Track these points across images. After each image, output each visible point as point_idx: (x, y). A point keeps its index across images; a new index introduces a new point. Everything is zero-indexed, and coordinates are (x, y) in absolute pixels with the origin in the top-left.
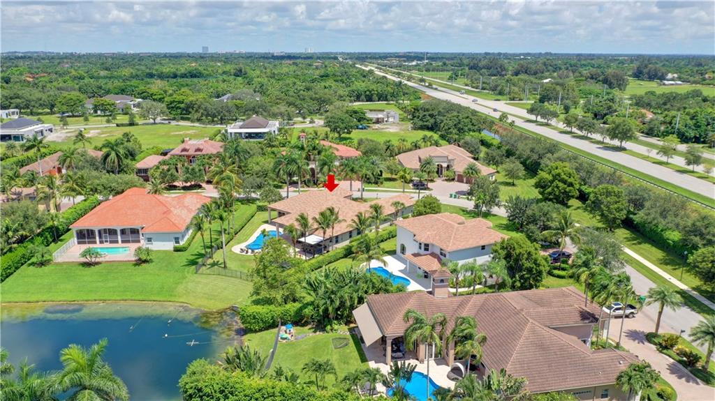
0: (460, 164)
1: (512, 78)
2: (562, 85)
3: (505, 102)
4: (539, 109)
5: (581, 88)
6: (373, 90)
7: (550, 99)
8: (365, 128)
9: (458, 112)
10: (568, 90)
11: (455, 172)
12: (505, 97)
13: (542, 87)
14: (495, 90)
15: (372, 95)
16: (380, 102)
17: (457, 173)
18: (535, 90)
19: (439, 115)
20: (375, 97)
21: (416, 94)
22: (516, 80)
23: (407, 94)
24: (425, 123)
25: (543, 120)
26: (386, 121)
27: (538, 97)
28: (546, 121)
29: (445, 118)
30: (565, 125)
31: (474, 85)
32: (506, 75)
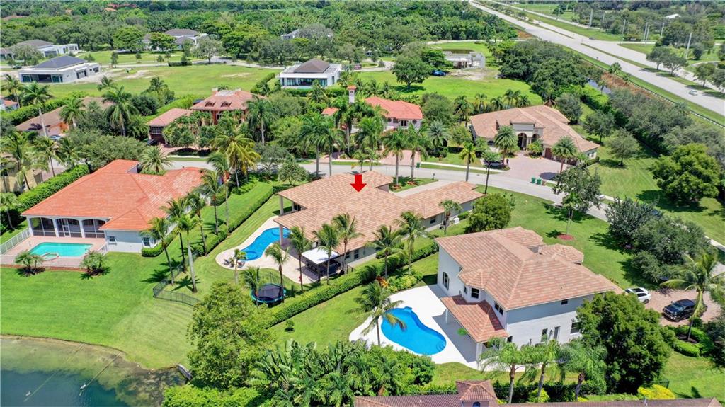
0: (551, 135)
1: (630, 12)
2: (693, 22)
3: (619, 43)
4: (662, 55)
5: (717, 26)
6: (461, 26)
7: (675, 40)
8: (442, 75)
9: (558, 59)
10: (700, 29)
11: (542, 145)
12: (619, 36)
13: (667, 24)
14: (608, 27)
15: (460, 32)
16: (469, 41)
17: (545, 147)
18: (658, 28)
19: (533, 61)
20: (463, 35)
21: (512, 32)
22: (634, 16)
23: (501, 31)
24: (516, 71)
25: (666, 69)
26: (470, 66)
27: (661, 37)
28: (670, 70)
29: (541, 65)
30: (696, 77)
31: (583, 21)
32: (622, 9)
